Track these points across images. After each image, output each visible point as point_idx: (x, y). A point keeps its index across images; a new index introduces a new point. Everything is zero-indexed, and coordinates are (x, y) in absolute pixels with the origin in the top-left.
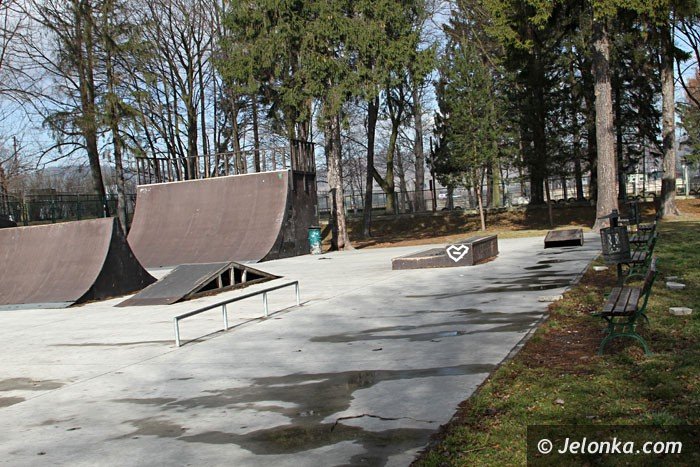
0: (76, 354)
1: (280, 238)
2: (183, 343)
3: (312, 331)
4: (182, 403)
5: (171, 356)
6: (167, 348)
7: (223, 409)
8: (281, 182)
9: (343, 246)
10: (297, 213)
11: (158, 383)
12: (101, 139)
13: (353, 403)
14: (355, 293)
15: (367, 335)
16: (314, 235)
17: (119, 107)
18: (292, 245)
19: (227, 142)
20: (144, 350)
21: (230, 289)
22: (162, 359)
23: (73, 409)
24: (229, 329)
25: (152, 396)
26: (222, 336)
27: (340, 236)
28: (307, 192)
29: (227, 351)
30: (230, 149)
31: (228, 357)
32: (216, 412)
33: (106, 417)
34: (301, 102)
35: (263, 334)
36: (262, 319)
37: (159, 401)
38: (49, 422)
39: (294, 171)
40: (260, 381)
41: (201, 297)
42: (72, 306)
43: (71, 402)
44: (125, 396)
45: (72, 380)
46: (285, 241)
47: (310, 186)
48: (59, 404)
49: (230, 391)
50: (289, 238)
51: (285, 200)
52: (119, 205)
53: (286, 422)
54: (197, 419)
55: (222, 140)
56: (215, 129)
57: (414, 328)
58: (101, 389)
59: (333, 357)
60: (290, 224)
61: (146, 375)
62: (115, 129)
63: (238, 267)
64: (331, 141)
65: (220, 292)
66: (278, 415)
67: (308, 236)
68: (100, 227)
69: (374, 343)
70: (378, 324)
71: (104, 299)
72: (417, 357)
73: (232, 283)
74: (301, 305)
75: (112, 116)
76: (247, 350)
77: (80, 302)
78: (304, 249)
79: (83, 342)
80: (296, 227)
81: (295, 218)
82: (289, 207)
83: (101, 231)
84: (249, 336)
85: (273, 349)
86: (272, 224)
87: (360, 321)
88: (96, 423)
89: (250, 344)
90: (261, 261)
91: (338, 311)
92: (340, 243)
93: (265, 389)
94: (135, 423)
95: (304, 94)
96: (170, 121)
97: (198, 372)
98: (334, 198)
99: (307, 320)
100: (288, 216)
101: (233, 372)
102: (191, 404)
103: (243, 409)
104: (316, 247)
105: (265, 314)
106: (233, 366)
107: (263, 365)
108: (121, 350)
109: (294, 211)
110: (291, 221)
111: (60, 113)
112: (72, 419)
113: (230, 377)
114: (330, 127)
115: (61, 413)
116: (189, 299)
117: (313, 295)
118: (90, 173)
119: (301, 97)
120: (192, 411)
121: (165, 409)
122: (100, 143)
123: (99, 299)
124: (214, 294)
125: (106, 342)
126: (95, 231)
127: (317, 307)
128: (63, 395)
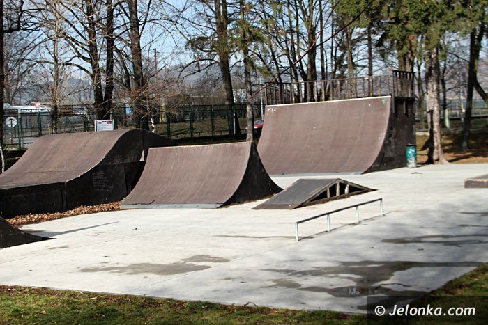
0: (234, 243)
1: (382, 154)
2: (301, 239)
3: (385, 235)
4: (300, 273)
5: (293, 246)
6: (290, 241)
7: (322, 276)
8: (384, 106)
9: (438, 160)
10: (397, 133)
11: (286, 261)
12: (233, 58)
13: (392, 278)
14: (425, 207)
15: (418, 240)
16: (411, 151)
17: (250, 32)
18: (391, 159)
19: (343, 55)
20: (276, 241)
21: (336, 199)
22: (287, 248)
23: (239, 273)
24: (331, 230)
25: (283, 269)
26: (326, 235)
27: (435, 151)
28: (407, 114)
29: (327, 245)
30: (345, 63)
31: (328, 249)
32: (318, 278)
33: (258, 277)
34: (405, 37)
35: (352, 235)
36: (354, 224)
37: (287, 271)
38: (229, 279)
39: (395, 98)
40: (344, 263)
41: (314, 204)
42: (220, 207)
43: (238, 269)
44: (268, 267)
45: (236, 257)
46: (386, 156)
47: (409, 109)
48: (231, 270)
49: (326, 268)
50: (389, 154)
51: (387, 122)
52: (248, 116)
53: (354, 284)
54: (307, 281)
55: (339, 53)
56: (332, 48)
57: (452, 236)
58: (252, 263)
59: (392, 252)
60: (390, 142)
61: (278, 257)
62: (246, 52)
63: (343, 182)
64: (430, 69)
65: (328, 201)
66: (351, 281)
67: (405, 152)
68: (240, 149)
69: (420, 245)
70: (430, 233)
71: (243, 203)
72: (442, 254)
73: (338, 194)
74: (384, 215)
75: (244, 41)
76: (341, 245)
77: (226, 204)
78: (403, 163)
79: (236, 235)
80: (396, 144)
81: (395, 137)
82: (390, 128)
83: (242, 152)
84: (343, 236)
85: (357, 245)
86: (375, 141)
87: (419, 230)
88: (253, 280)
89: (343, 241)
90: (365, 173)
91: (407, 221)
92: (435, 157)
93: (346, 268)
94: (275, 281)
95: (407, 30)
96: (292, 40)
97: (309, 257)
98: (432, 118)
99: (384, 227)
100: (389, 136)
101: (329, 258)
102: (304, 273)
103: (332, 277)
104: (412, 161)
105: (356, 221)
106: (329, 254)
107: (348, 255)
108: (262, 242)
109: (394, 131)
110: (391, 139)
111: (200, 38)
112: (240, 277)
113: (328, 261)
114: (430, 57)
115: (233, 275)
116: (305, 206)
117: (395, 208)
118: (224, 85)
119: (404, 33)
120: (305, 277)
121: (290, 275)
122: (232, 61)
123: (239, 203)
124: (323, 202)
125: (251, 236)
126: (238, 152)
127: (394, 217)
128: (232, 265)
